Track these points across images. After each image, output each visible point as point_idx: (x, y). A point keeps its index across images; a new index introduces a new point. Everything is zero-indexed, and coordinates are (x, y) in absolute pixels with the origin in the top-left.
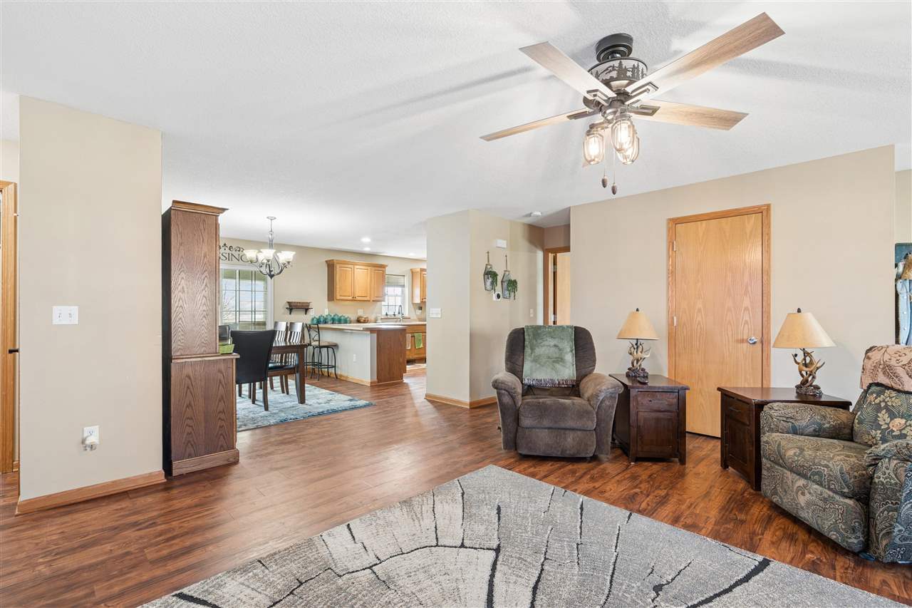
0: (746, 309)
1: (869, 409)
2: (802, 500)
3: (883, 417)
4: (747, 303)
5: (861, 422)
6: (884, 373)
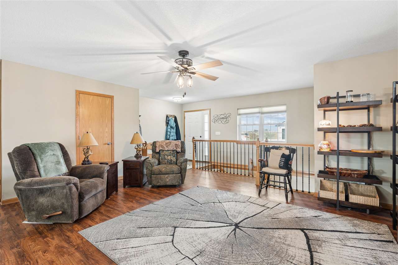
0: (107, 132)
1: (163, 156)
2: (167, 180)
3: (166, 156)
4: (107, 130)
5: (162, 159)
6: (161, 147)
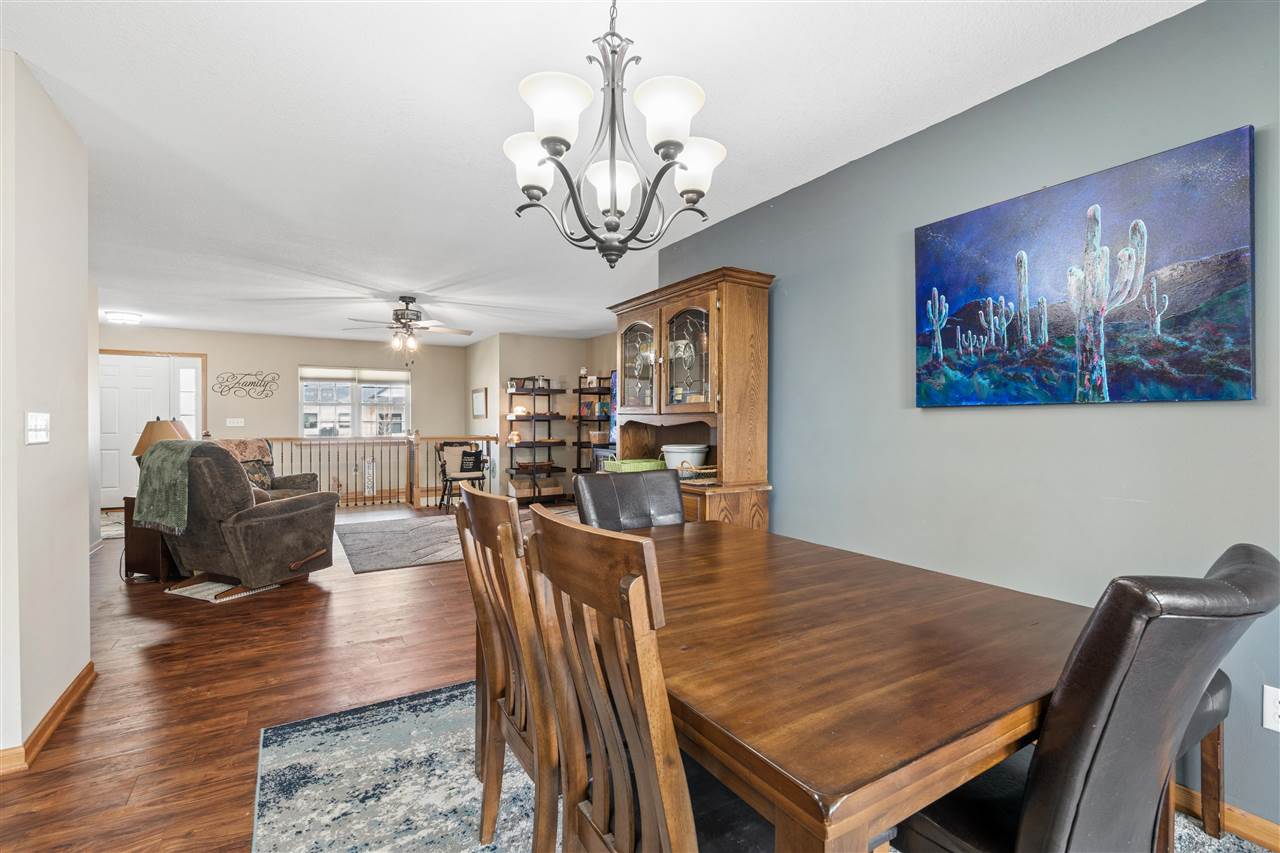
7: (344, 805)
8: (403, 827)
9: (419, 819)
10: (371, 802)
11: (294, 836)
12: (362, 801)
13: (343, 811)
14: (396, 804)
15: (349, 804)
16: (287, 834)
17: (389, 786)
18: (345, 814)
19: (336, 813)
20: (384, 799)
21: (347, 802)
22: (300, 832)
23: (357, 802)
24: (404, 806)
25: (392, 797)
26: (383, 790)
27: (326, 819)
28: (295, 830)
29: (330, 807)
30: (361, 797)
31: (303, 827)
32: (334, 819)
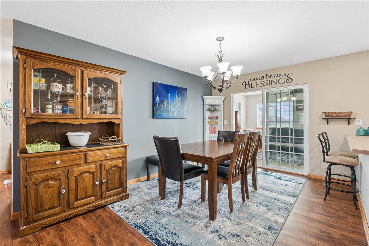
7: (244, 238)
8: (239, 224)
9: (235, 223)
10: (239, 234)
11: (261, 241)
12: (240, 236)
13: (246, 237)
14: (235, 229)
15: (243, 238)
16: (262, 243)
17: (231, 234)
18: (246, 236)
19: (248, 238)
20: (235, 232)
21: (243, 239)
22: (259, 241)
23: (241, 237)
24: (234, 227)
25: (234, 231)
26: (233, 234)
27: (251, 238)
28: (260, 242)
29: (247, 241)
30: (239, 237)
31: (257, 241)
32: (250, 237)
